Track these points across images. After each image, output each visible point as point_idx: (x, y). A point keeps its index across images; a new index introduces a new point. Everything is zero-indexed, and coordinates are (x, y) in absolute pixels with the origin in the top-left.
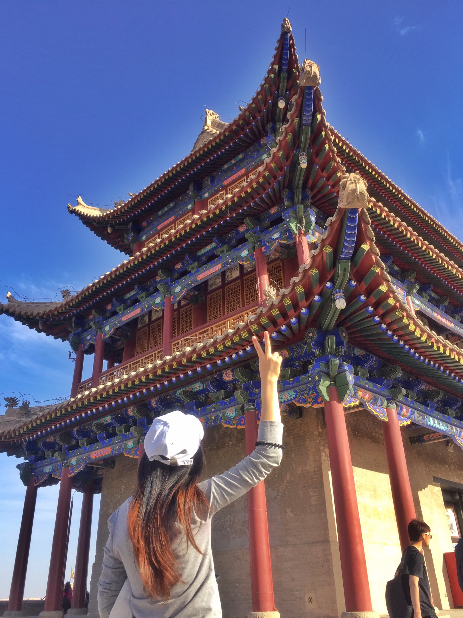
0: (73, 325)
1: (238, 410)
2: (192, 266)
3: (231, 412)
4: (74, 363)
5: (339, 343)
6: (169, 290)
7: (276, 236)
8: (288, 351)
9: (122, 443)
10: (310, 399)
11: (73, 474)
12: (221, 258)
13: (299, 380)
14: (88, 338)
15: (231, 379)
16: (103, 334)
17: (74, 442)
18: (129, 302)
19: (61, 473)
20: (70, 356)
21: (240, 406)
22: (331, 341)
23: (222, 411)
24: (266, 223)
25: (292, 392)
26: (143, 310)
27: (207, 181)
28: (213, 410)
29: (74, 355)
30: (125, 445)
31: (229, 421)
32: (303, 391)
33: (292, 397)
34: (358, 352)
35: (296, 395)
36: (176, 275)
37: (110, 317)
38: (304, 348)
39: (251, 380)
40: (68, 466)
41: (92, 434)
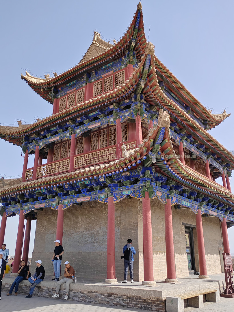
0: (24, 140)
1: (105, 196)
2: (86, 121)
3: (102, 196)
4: (24, 158)
5: (151, 173)
6: (73, 130)
7: (127, 114)
8: (129, 173)
9: (50, 203)
10: (137, 195)
11: (25, 214)
12: (100, 120)
13: (133, 187)
14: (31, 147)
15: (103, 181)
16: (39, 146)
17: (26, 199)
18: (53, 133)
19: (19, 212)
20: (22, 155)
21: (107, 194)
22: (148, 173)
23: (98, 195)
24: (123, 107)
25: (130, 191)
26: (60, 138)
27: (94, 73)
28: (94, 194)
29: (24, 155)
30: (52, 204)
31: (101, 199)
32: (134, 191)
33: (129, 193)
34: (158, 175)
35: (131, 193)
36: (77, 124)
37: (42, 138)
38: (136, 173)
39: (112, 183)
40: (23, 209)
41: (35, 197)
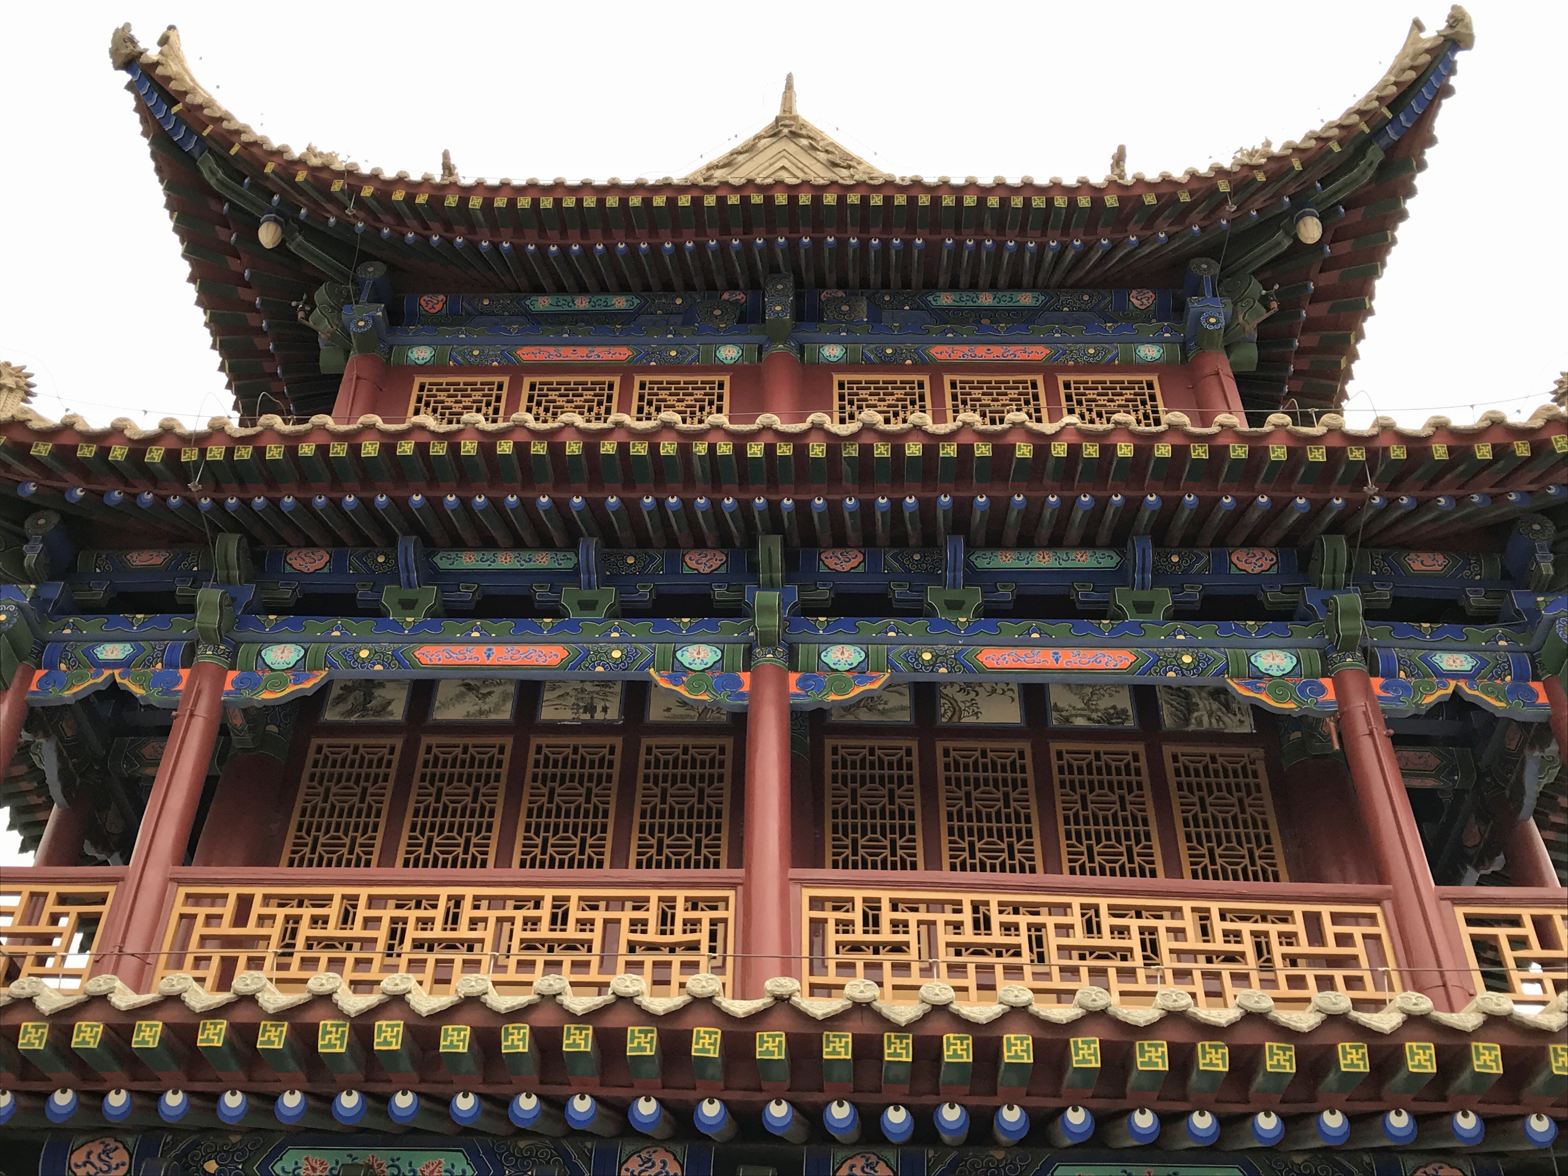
2: (955, 594)
7: (1455, 662)
12: (1138, 629)
16: (231, 674)
24: (1385, 594)
26: (575, 663)
36: (821, 594)
